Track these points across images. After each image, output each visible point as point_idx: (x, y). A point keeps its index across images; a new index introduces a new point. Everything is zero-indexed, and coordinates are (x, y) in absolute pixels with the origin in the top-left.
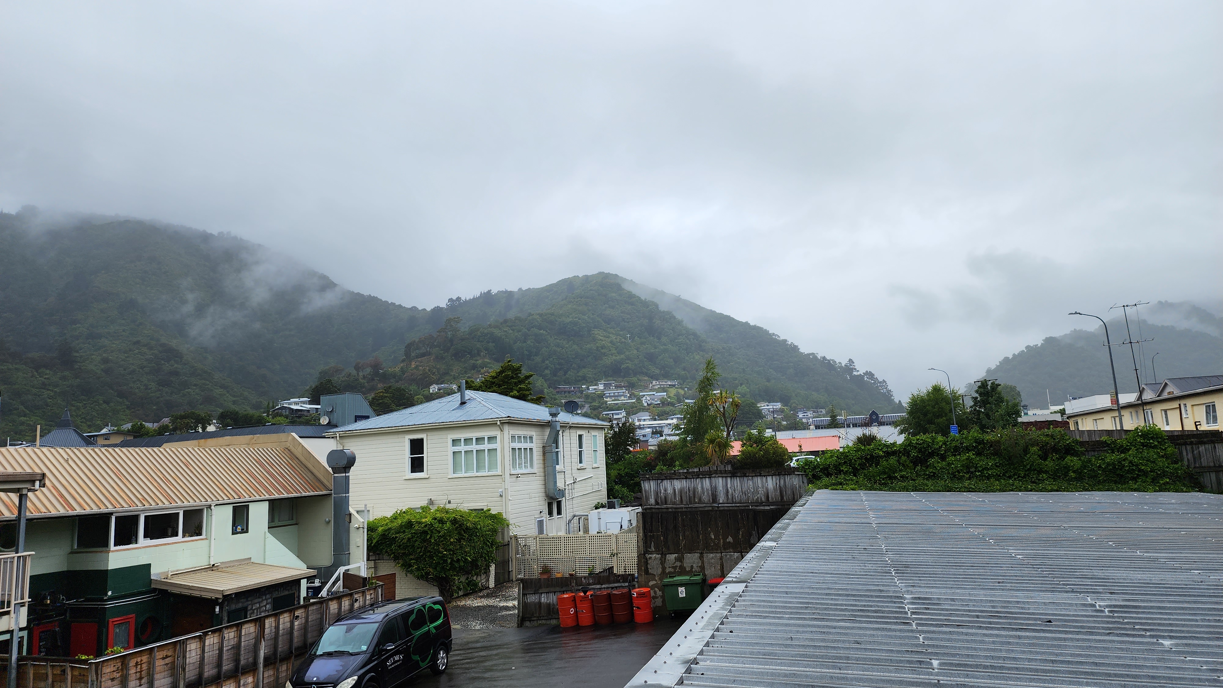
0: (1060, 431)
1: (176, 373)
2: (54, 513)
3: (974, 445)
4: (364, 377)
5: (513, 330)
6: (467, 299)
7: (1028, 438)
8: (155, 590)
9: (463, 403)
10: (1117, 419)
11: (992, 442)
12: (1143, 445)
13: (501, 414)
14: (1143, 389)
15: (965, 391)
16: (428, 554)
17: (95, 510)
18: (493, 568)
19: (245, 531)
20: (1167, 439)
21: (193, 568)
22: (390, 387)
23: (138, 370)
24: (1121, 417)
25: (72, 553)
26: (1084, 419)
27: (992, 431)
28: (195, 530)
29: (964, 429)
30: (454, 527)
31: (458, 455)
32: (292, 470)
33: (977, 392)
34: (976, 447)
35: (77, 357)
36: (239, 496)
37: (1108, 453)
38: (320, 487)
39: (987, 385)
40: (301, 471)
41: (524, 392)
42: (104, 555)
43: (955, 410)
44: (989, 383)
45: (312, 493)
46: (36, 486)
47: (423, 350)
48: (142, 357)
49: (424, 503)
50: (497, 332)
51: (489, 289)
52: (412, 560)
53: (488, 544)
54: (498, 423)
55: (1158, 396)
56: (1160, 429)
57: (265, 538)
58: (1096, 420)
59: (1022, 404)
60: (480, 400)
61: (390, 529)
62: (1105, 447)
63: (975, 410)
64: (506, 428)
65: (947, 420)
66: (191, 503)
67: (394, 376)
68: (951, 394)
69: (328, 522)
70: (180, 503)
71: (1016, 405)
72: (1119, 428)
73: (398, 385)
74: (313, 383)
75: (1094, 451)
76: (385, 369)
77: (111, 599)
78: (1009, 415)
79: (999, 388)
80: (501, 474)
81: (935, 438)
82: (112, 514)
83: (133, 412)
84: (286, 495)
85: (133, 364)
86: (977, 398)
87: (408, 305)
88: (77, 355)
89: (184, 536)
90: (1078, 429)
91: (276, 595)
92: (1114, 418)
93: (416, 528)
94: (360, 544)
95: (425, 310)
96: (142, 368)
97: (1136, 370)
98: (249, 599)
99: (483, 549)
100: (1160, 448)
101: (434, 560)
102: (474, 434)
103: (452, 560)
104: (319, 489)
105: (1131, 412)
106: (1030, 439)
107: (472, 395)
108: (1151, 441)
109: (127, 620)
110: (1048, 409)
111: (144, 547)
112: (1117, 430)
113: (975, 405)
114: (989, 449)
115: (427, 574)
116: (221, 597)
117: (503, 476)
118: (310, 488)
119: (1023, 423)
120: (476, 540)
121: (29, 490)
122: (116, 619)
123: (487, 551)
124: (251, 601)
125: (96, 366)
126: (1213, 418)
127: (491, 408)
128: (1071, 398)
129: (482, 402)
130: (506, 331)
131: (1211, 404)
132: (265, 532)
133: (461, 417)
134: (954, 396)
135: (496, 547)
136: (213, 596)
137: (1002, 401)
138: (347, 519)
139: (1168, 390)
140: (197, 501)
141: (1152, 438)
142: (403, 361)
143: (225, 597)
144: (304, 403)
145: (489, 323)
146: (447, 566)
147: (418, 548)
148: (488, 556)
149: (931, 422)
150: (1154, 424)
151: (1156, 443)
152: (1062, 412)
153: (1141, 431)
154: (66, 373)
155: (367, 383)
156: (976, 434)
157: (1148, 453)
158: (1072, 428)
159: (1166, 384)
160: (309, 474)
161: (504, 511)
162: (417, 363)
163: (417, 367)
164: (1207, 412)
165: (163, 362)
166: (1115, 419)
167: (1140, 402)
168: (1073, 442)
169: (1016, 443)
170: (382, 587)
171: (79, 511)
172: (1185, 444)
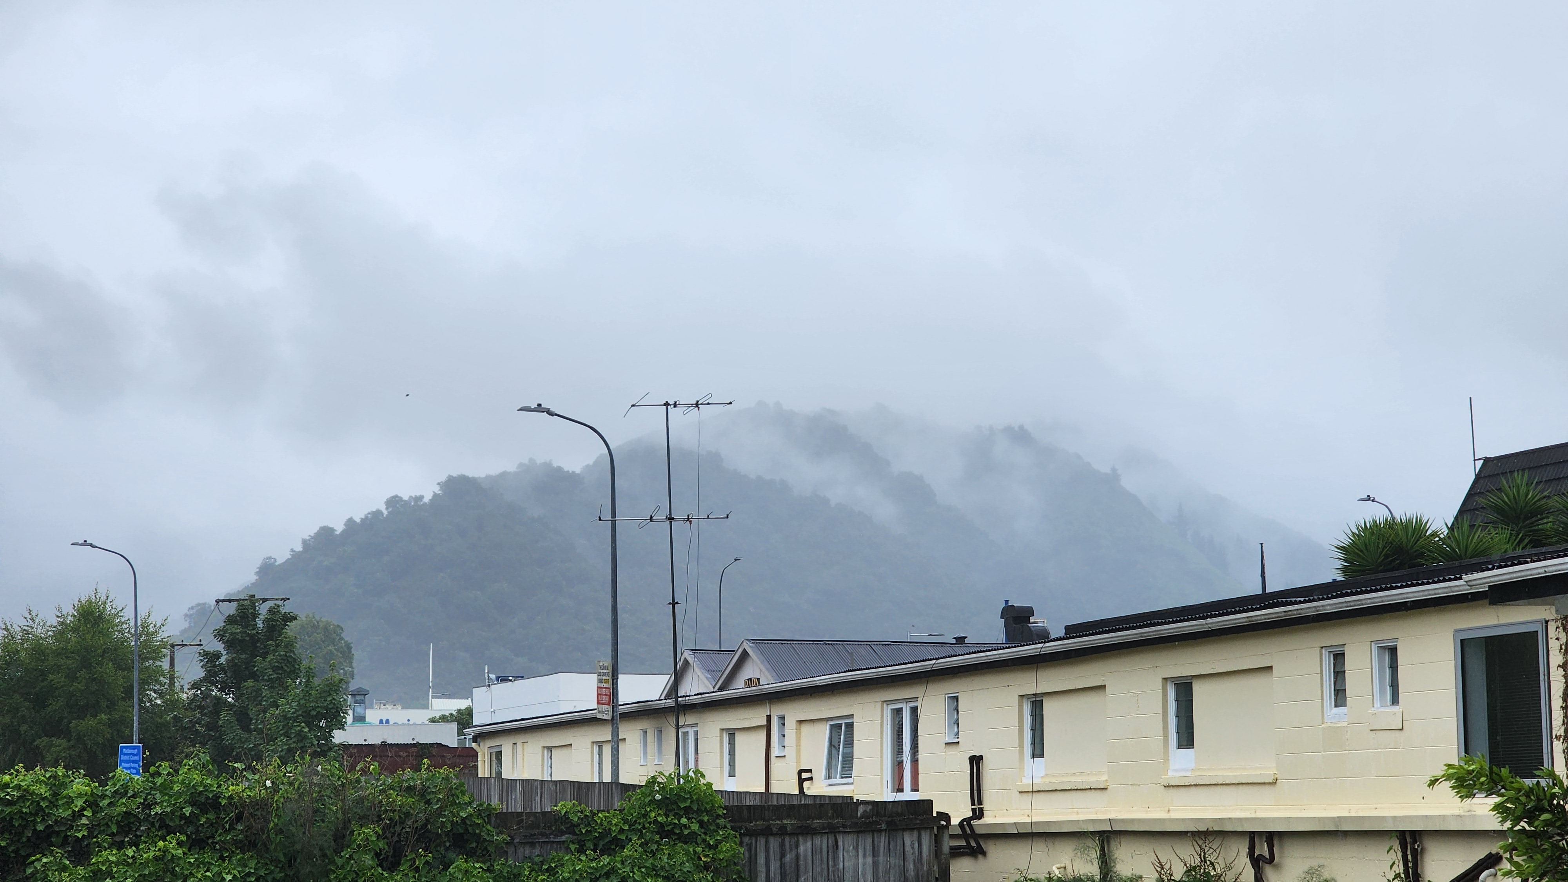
0: (447, 779)
3: (187, 811)
7: (352, 795)
10: (607, 750)
11: (243, 804)
12: (663, 831)
14: (686, 662)
15: (184, 632)
20: (725, 816)
24: (616, 742)
26: (519, 746)
27: (249, 768)
29: (162, 760)
33: (220, 635)
34: (188, 820)
37: (568, 849)
39: (255, 615)
43: (142, 691)
44: (263, 610)
55: (721, 689)
56: (709, 785)
58: (550, 749)
59: (353, 686)
62: (563, 833)
63: (206, 696)
65: (111, 724)
68: (137, 636)
71: (334, 688)
72: (607, 778)
75: (532, 844)
78: (310, 719)
79: (292, 629)
81: (64, 785)
86: (217, 656)
90: (499, 774)
92: (600, 745)
97: (674, 604)
100: (704, 841)
105: (645, 733)
106: (360, 801)
108: (684, 821)
110: (426, 707)
112: (601, 783)
113: (210, 678)
114: (232, 828)
119: (346, 747)
126: (843, 761)
128: (493, 676)
131: (843, 722)
134: (146, 644)
137: (294, 673)
139: (749, 671)
141: (687, 811)
149: (56, 729)
150: (697, 772)
151: (695, 827)
152: (463, 719)
153: (663, 788)
156: (196, 777)
157: (670, 857)
158: (484, 770)
159: (745, 655)
164: (831, 745)
166: (600, 748)
167: (670, 702)
168: (480, 815)
169: (316, 811)
172: (767, 832)
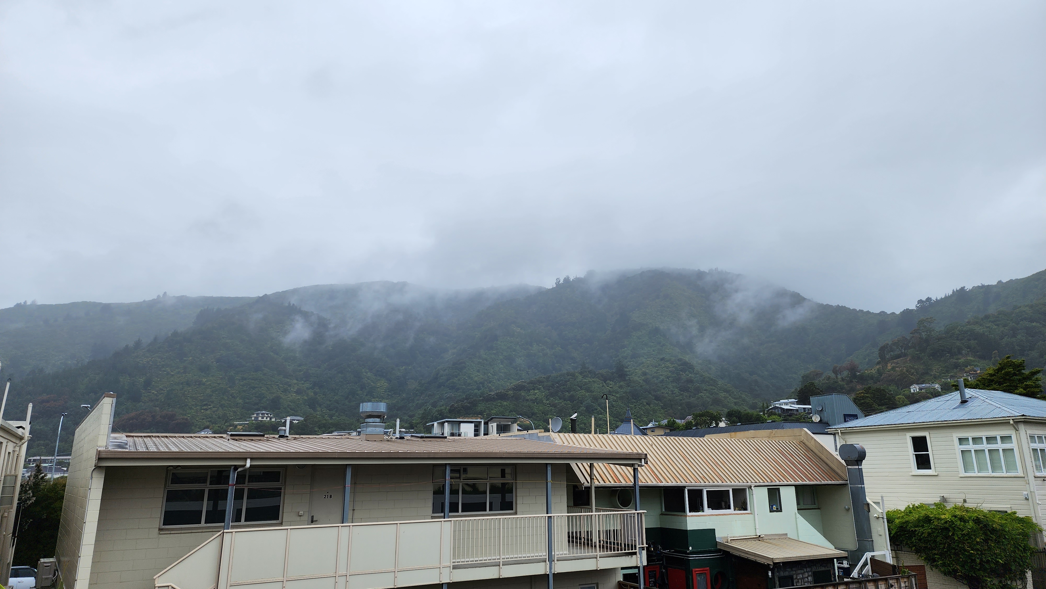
1: (690, 381)
2: (650, 483)
4: (843, 380)
5: (998, 325)
6: (938, 299)
8: (720, 550)
9: (964, 402)
13: (1013, 412)
16: (953, 551)
17: (674, 484)
18: (1029, 575)
19: (779, 510)
21: (744, 536)
22: (870, 387)
23: (665, 379)
25: (662, 514)
28: (742, 505)
30: (979, 527)
31: (967, 454)
32: (809, 461)
35: (627, 371)
36: (771, 480)
38: (837, 478)
40: (817, 461)
41: (1033, 390)
42: (683, 518)
45: (830, 482)
46: (642, 463)
47: (897, 352)
48: (667, 369)
49: (937, 500)
50: (978, 329)
51: (962, 286)
52: (935, 554)
53: (1020, 548)
54: (1012, 422)
57: (796, 518)
60: (983, 399)
61: (907, 522)
64: (1022, 427)
66: (738, 484)
67: (872, 377)
69: (848, 510)
70: (729, 483)
73: (877, 386)
74: (797, 386)
76: (861, 372)
77: (692, 553)
80: (1022, 475)
82: (685, 487)
83: (666, 411)
84: (808, 482)
85: (662, 375)
87: (877, 311)
88: (627, 370)
89: (735, 510)
91: (814, 569)
93: (936, 523)
94: (882, 533)
95: (893, 313)
96: (668, 378)
98: (794, 569)
99: (1014, 552)
101: (961, 558)
102: (983, 433)
103: (981, 560)
104: (835, 479)
107: (973, 394)
109: (704, 572)
111: (709, 515)
115: (955, 571)
116: (772, 564)
117: (1026, 478)
118: (828, 478)
120: (1006, 543)
121: (639, 465)
122: (697, 570)
123: (1020, 556)
124: (795, 571)
125: (639, 377)
127: (999, 406)
129: (986, 400)
130: (989, 327)
132: (795, 513)
133: (964, 417)
135: (1031, 553)
136: (766, 562)
138: (866, 508)
140: (741, 482)
142: (878, 363)
143: (775, 564)
144: (793, 403)
145: (967, 320)
146: (977, 566)
147: (940, 544)
148: (1022, 561)
154: (622, 383)
155: (847, 384)
160: (824, 465)
161: (1033, 515)
162: (893, 365)
163: (893, 368)
165: (681, 373)
170: (915, 577)
171: (664, 484)
